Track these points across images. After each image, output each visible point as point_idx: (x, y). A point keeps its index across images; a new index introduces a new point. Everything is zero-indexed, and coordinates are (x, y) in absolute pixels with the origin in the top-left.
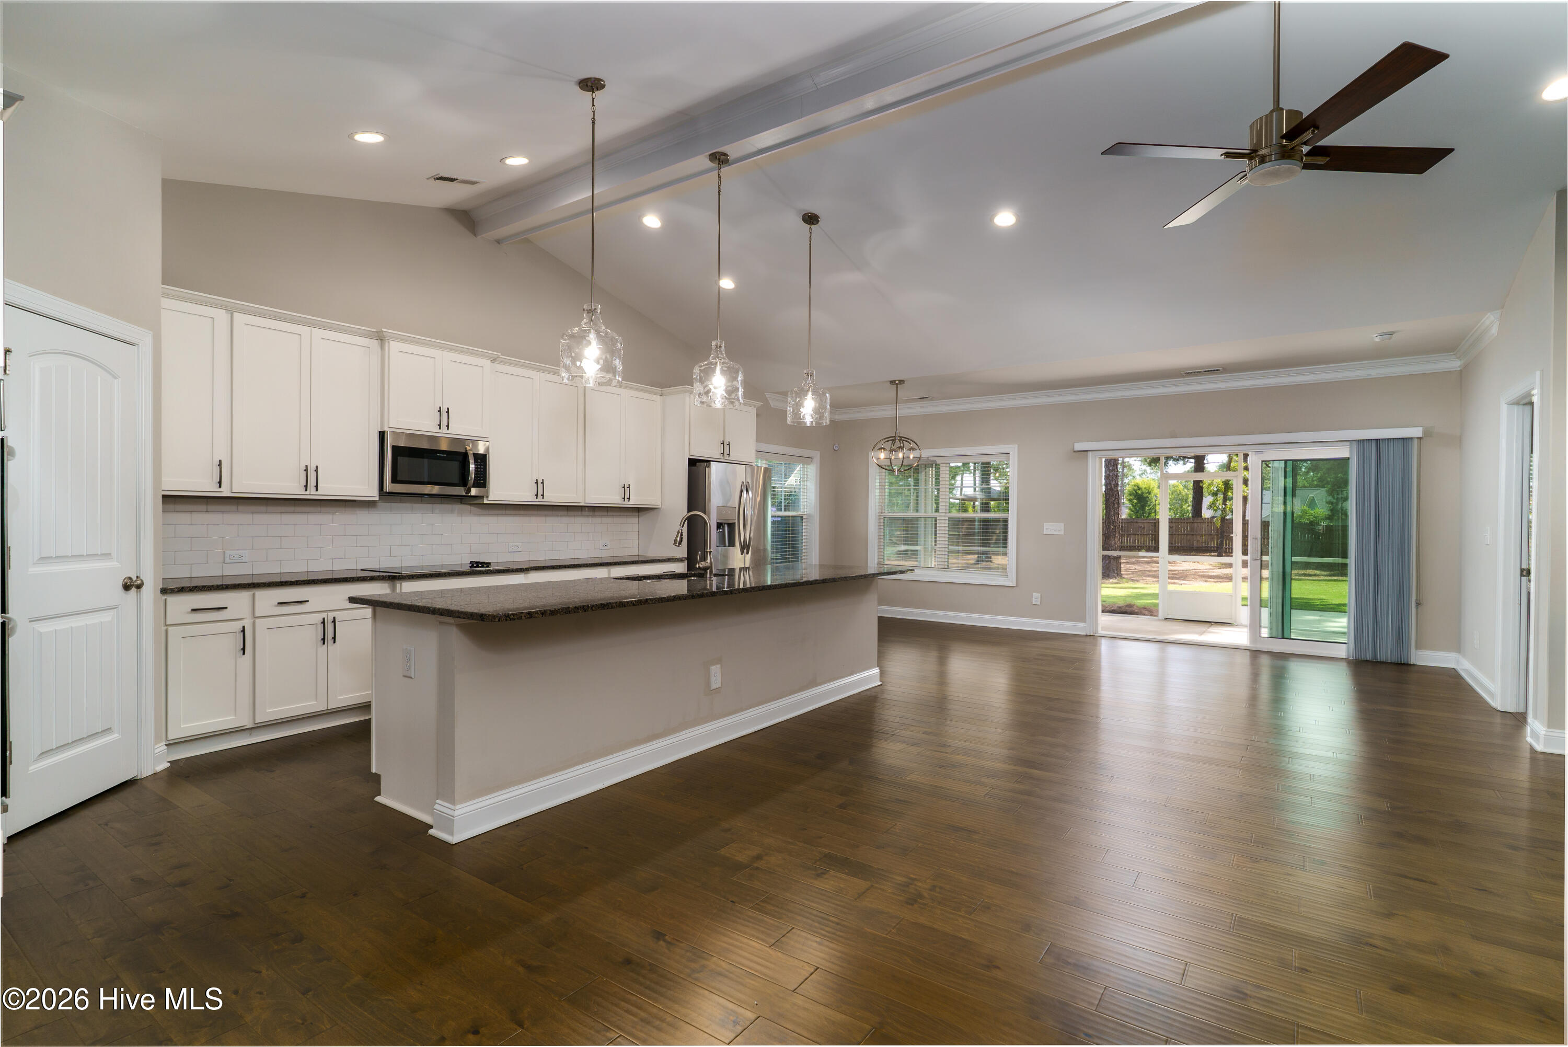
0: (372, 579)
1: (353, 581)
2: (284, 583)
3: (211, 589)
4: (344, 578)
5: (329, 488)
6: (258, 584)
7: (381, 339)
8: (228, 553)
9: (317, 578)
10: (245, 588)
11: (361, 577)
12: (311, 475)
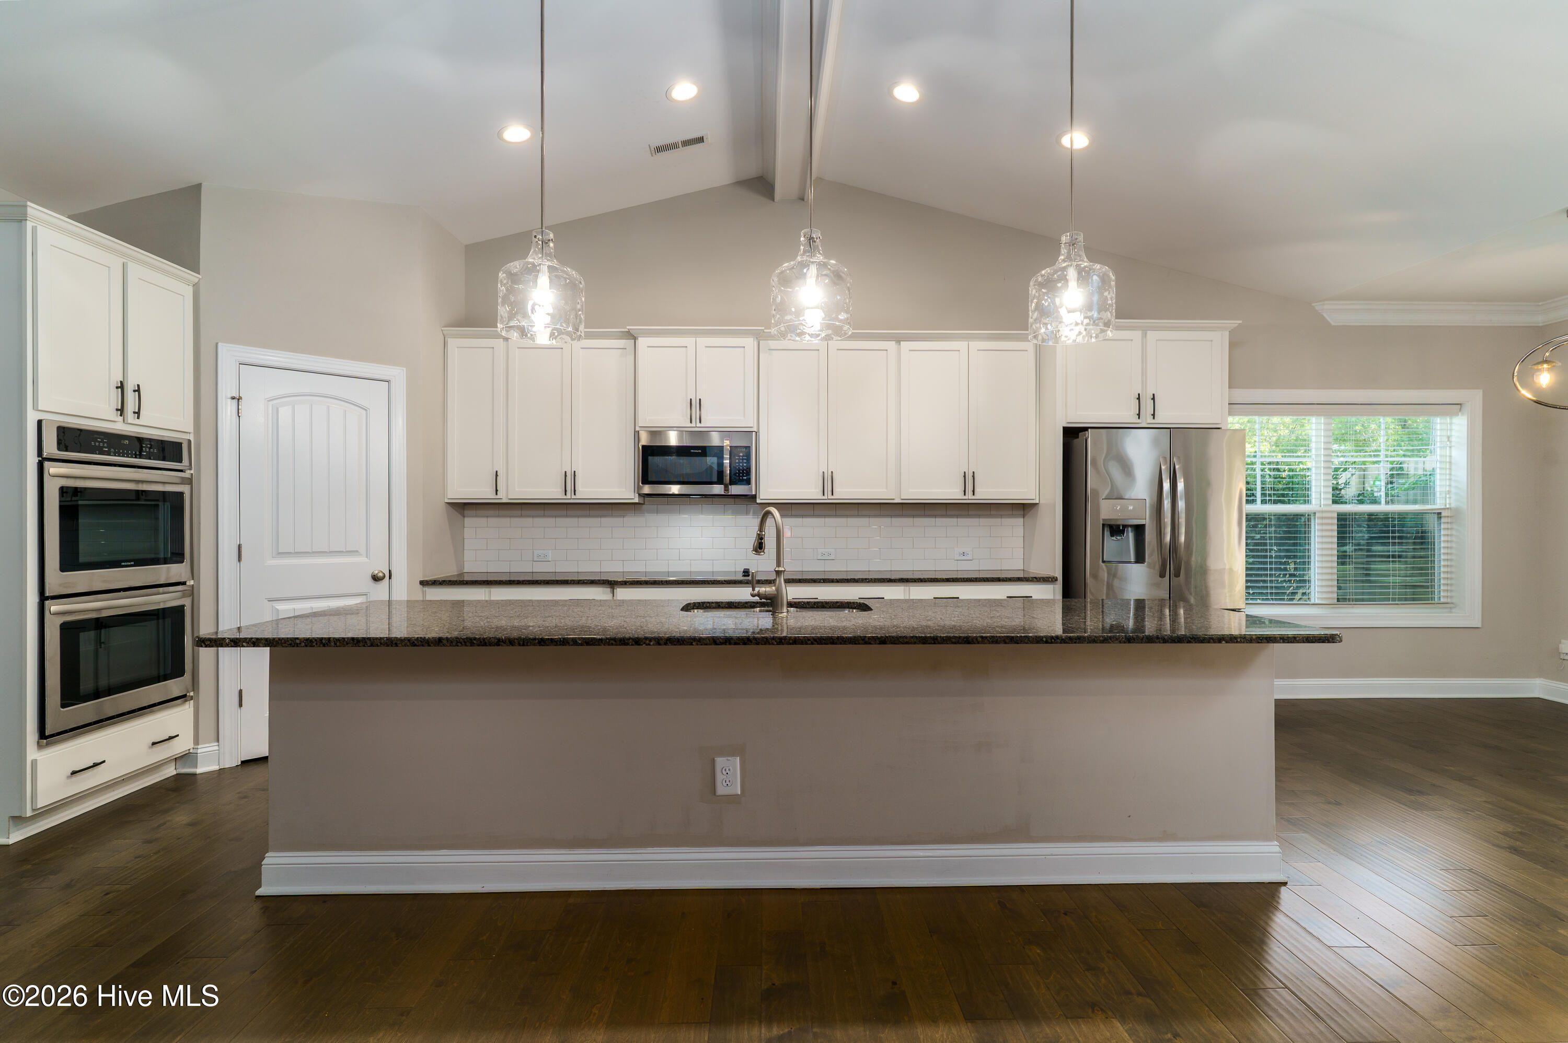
0: (592, 583)
1: (573, 584)
2: (512, 582)
3: (455, 584)
4: (565, 580)
5: (587, 491)
6: (491, 581)
7: (632, 336)
8: (536, 552)
9: (541, 579)
10: (480, 584)
11: (581, 580)
12: (569, 480)
